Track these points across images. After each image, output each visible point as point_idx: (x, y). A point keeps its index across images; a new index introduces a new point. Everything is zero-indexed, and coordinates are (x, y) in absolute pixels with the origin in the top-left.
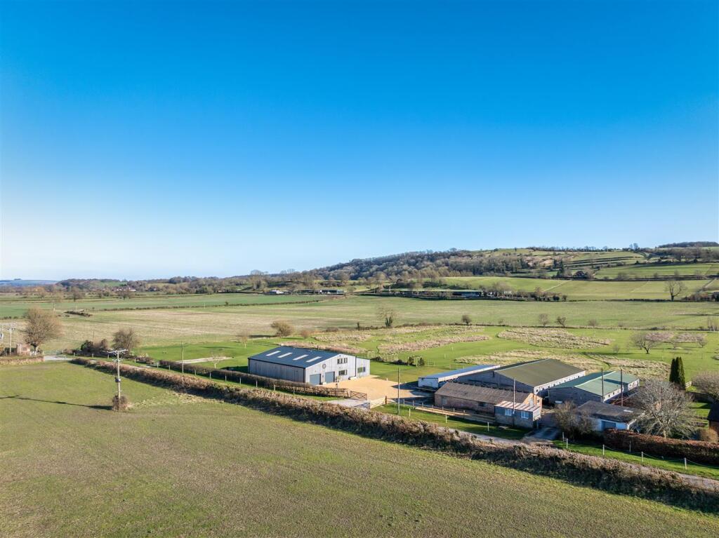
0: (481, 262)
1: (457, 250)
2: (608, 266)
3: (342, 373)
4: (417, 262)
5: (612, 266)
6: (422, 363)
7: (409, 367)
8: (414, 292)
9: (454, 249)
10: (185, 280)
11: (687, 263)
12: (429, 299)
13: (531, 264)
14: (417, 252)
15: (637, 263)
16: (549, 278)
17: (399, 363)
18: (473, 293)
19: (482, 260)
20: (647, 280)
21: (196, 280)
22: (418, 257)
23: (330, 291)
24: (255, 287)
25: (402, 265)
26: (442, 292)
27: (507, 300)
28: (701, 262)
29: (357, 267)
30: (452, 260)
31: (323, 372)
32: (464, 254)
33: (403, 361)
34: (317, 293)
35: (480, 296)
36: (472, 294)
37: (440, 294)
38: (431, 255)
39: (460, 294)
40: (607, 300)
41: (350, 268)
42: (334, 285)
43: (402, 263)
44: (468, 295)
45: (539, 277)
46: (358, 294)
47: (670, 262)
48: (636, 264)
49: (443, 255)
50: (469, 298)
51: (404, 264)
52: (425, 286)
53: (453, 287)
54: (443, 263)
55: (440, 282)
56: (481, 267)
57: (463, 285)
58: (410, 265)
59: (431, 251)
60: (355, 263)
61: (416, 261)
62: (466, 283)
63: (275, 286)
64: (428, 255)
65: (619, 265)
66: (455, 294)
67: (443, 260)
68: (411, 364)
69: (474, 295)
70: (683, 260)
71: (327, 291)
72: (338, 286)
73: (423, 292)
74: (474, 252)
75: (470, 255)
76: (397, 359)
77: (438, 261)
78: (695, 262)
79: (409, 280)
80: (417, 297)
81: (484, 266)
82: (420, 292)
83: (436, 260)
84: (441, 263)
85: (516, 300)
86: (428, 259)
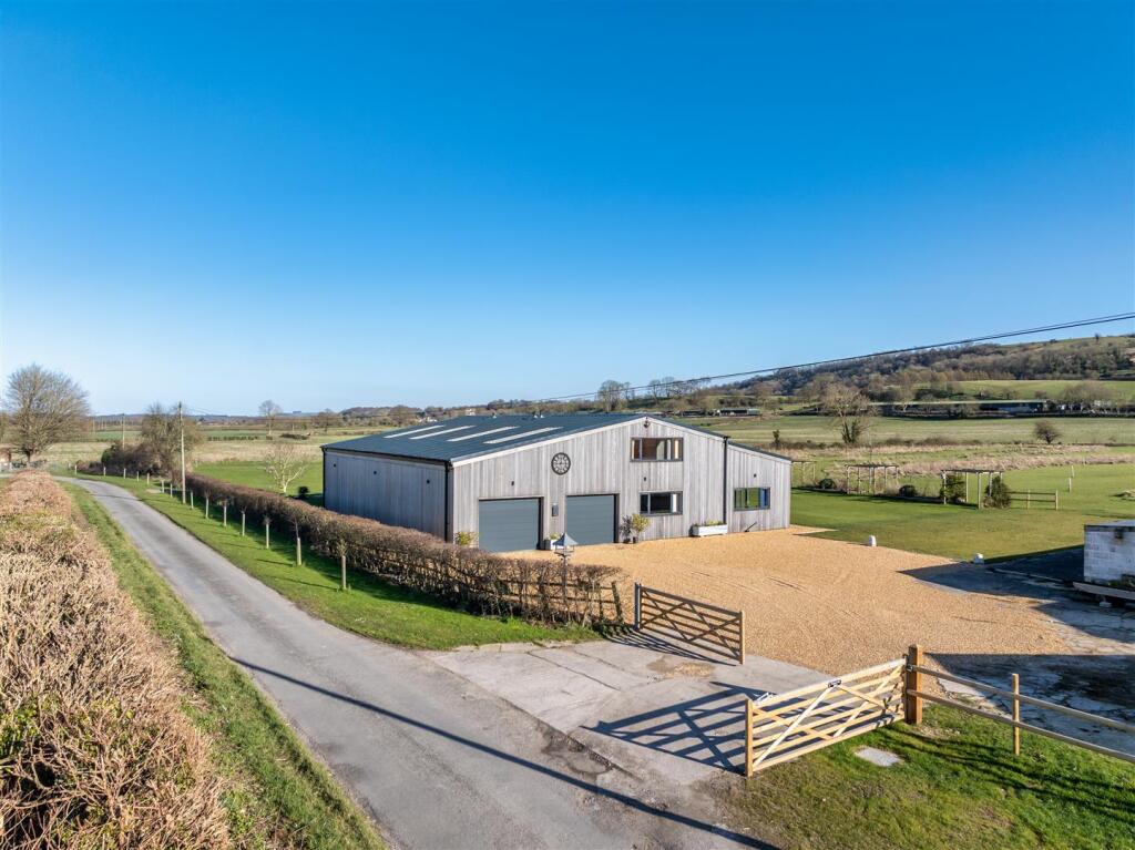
0: (1027, 360)
3: (658, 503)
4: (896, 368)
6: (999, 495)
7: (946, 509)
8: (897, 407)
10: (510, 405)
12: (929, 418)
17: (907, 495)
18: (1024, 404)
19: (1029, 356)
21: (525, 404)
22: (898, 359)
23: (734, 411)
24: (608, 408)
25: (868, 373)
26: (957, 405)
27: (1104, 416)
29: (787, 381)
30: (966, 360)
31: (553, 491)
33: (920, 490)
34: (711, 414)
35: (1040, 411)
36: (1020, 408)
37: (953, 409)
38: (924, 355)
39: (995, 407)
41: (774, 383)
42: (743, 404)
43: (867, 370)
44: (1013, 409)
46: (785, 414)
49: (948, 354)
51: (871, 372)
52: (918, 396)
53: (979, 397)
54: (947, 366)
55: (950, 388)
56: (1028, 367)
58: (882, 372)
60: (783, 374)
61: (892, 365)
62: (1005, 389)
63: (642, 406)
64: (917, 355)
66: (984, 407)
67: (946, 361)
68: (954, 501)
69: (1027, 409)
71: (729, 412)
72: (751, 405)
73: (915, 406)
75: (999, 350)
76: (895, 486)
77: (937, 364)
79: (885, 388)
80: (903, 416)
81: (1034, 366)
82: (909, 406)
83: (934, 362)
84: (943, 367)
85: (1129, 417)
86: (918, 362)
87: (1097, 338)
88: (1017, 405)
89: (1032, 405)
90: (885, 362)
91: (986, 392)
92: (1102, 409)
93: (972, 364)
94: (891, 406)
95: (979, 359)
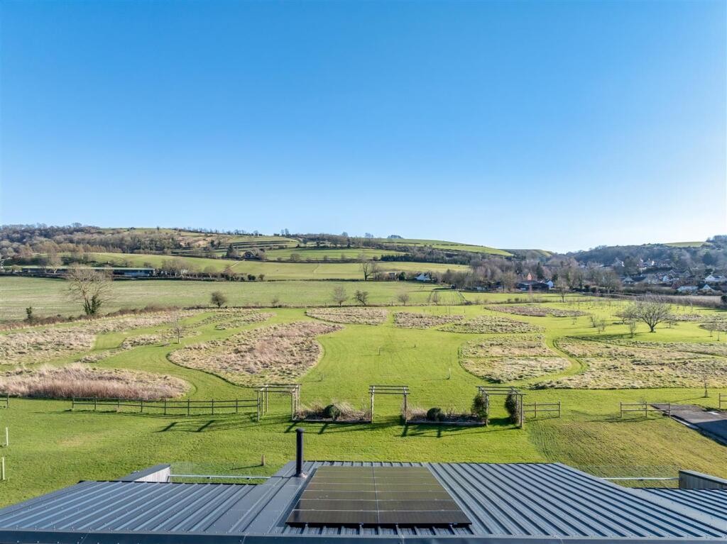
1: (83, 226)
2: (271, 249)
4: (24, 238)
5: (274, 249)
9: (77, 224)
11: (342, 248)
13: (182, 244)
14: (22, 226)
15: (298, 247)
16: (218, 258)
18: (141, 271)
20: (318, 262)
22: (24, 231)
27: (190, 280)
28: (354, 248)
30: (77, 236)
32: (93, 231)
35: (151, 276)
36: (139, 273)
38: (45, 230)
39: (122, 273)
40: (304, 280)
45: (207, 257)
47: (328, 247)
48: (296, 247)
49: (64, 231)
50: (137, 278)
52: (65, 262)
54: (65, 240)
57: (120, 262)
58: (12, 240)
59: (44, 225)
61: (21, 236)
62: (122, 260)
64: (40, 230)
65: (281, 248)
66: (116, 272)
67: (64, 236)
69: (143, 274)
70: (339, 245)
74: (107, 230)
75: (100, 232)
77: (57, 238)
78: (349, 247)
80: (55, 277)
81: (127, 244)
82: (58, 270)
83: (54, 236)
84: (63, 240)
85: (204, 280)
86: (41, 235)
87: (158, 229)
88: (136, 271)
89: (146, 272)
90: (14, 232)
91: (111, 261)
92: (188, 275)
93: (83, 240)
94: (44, 269)
95: (87, 236)
